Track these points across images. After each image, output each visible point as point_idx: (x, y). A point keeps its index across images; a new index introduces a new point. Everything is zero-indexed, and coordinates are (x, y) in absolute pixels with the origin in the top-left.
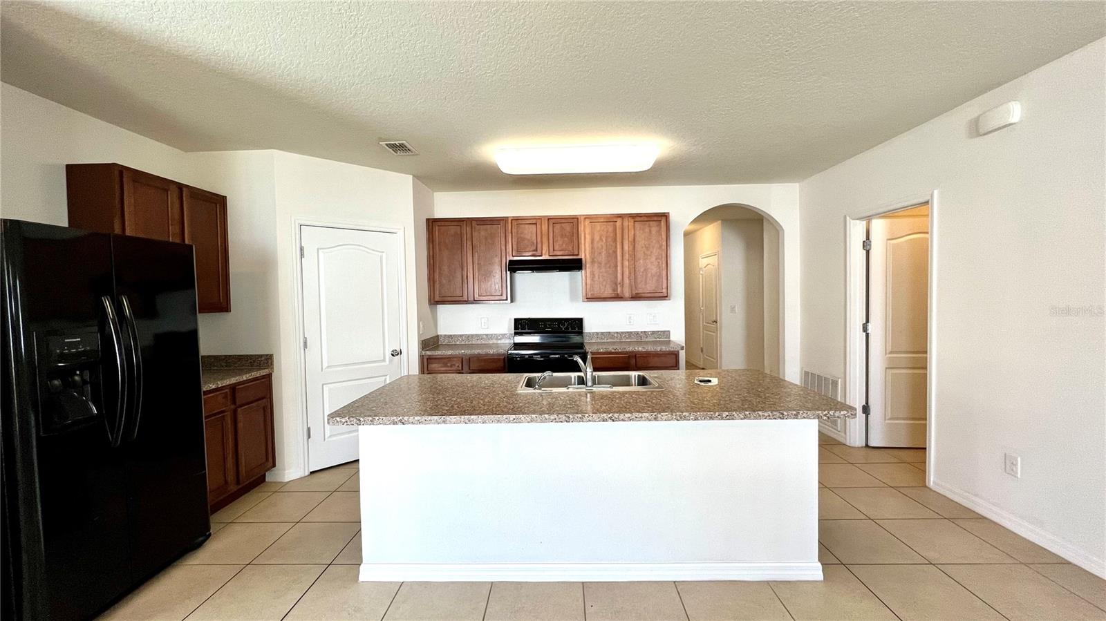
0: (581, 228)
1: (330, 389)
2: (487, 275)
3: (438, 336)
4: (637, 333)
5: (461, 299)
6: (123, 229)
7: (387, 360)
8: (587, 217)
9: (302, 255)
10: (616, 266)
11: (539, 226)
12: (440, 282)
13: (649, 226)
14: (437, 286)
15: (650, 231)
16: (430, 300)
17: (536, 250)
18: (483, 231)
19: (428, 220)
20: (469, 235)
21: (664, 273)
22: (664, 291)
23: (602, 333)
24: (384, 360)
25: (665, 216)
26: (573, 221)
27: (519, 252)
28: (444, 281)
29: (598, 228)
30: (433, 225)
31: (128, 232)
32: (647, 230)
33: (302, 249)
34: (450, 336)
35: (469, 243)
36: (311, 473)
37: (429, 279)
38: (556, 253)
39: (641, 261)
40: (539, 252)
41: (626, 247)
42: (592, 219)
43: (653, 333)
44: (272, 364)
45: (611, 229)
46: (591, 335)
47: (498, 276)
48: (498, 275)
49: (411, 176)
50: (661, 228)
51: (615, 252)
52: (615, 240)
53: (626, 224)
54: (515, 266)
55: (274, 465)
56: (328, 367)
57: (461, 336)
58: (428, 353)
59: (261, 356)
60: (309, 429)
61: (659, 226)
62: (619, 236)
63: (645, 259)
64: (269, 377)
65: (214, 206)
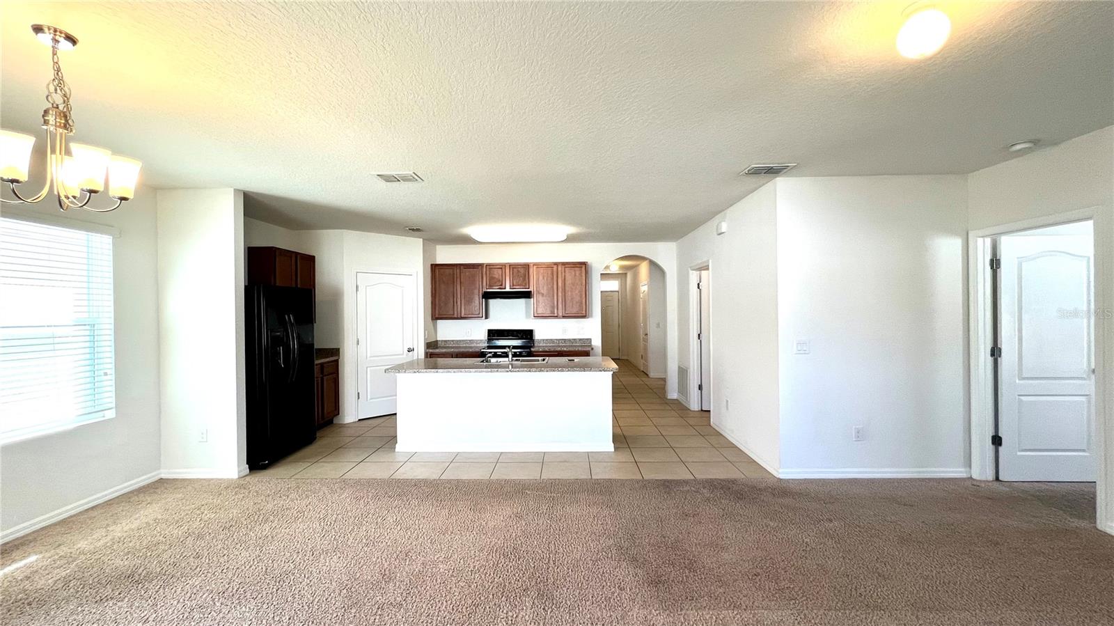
0: (531, 270)
1: (371, 371)
2: (469, 301)
3: (437, 341)
4: (569, 340)
5: (453, 316)
6: (275, 283)
7: (405, 354)
8: (535, 264)
9: (357, 290)
10: (554, 296)
11: (504, 270)
12: (440, 305)
13: (575, 271)
14: (437, 308)
15: (575, 273)
16: (432, 317)
17: (502, 285)
18: (467, 272)
19: (432, 265)
20: (458, 275)
21: (584, 301)
22: (584, 312)
23: (547, 340)
24: (403, 354)
25: (584, 264)
26: (526, 267)
27: (491, 287)
28: (442, 304)
29: (542, 271)
30: (436, 269)
31: (277, 284)
32: (573, 273)
33: (357, 287)
34: (446, 341)
35: (458, 280)
36: (359, 420)
37: (432, 303)
38: (515, 287)
39: (569, 293)
40: (503, 286)
41: (560, 284)
42: (537, 265)
43: (580, 340)
44: (339, 353)
45: (550, 272)
46: (540, 341)
47: (477, 302)
48: (477, 300)
49: (421, 239)
50: (581, 273)
51: (553, 287)
52: (553, 279)
53: (560, 269)
54: (488, 296)
55: (339, 414)
56: (371, 357)
57: (453, 341)
58: (431, 351)
59: (333, 349)
60: (359, 393)
61: (581, 270)
62: (555, 277)
63: (571, 292)
64: (337, 362)
65: (309, 262)
